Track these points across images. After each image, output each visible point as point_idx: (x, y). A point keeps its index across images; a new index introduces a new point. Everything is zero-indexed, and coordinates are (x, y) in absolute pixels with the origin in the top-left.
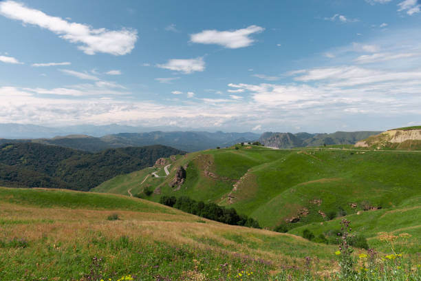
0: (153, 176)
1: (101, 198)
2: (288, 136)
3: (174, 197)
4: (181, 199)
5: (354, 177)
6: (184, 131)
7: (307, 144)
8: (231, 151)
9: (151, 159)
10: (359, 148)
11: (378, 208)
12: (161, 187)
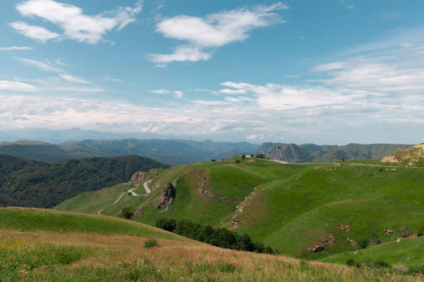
0: (130, 194)
1: (92, 220)
2: (292, 147)
3: (173, 221)
4: (182, 223)
5: (385, 198)
6: (164, 139)
7: (314, 158)
8: (231, 165)
9: (124, 173)
10: (388, 163)
11: (418, 235)
12: (143, 208)
